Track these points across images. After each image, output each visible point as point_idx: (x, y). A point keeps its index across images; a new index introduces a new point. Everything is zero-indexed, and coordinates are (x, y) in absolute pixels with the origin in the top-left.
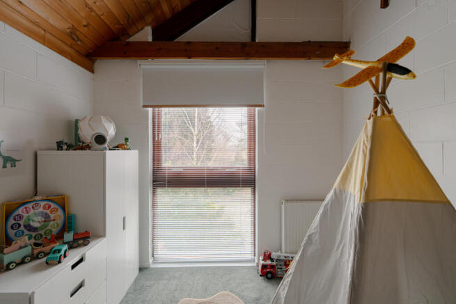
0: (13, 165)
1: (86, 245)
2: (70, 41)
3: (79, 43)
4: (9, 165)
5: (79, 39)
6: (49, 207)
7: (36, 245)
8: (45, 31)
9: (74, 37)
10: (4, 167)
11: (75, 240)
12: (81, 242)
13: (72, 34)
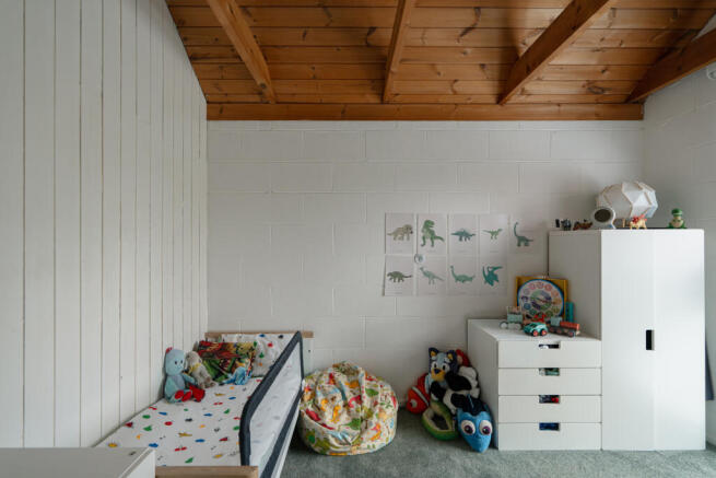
0: (526, 245)
1: (571, 336)
2: (592, 98)
3: (607, 93)
4: (522, 244)
5: (603, 90)
6: (550, 289)
7: (528, 316)
8: (559, 105)
9: (595, 90)
10: (519, 245)
11: (561, 327)
12: (566, 331)
13: (592, 88)
